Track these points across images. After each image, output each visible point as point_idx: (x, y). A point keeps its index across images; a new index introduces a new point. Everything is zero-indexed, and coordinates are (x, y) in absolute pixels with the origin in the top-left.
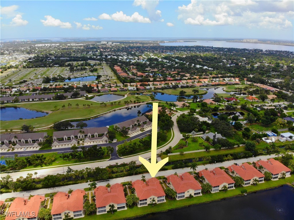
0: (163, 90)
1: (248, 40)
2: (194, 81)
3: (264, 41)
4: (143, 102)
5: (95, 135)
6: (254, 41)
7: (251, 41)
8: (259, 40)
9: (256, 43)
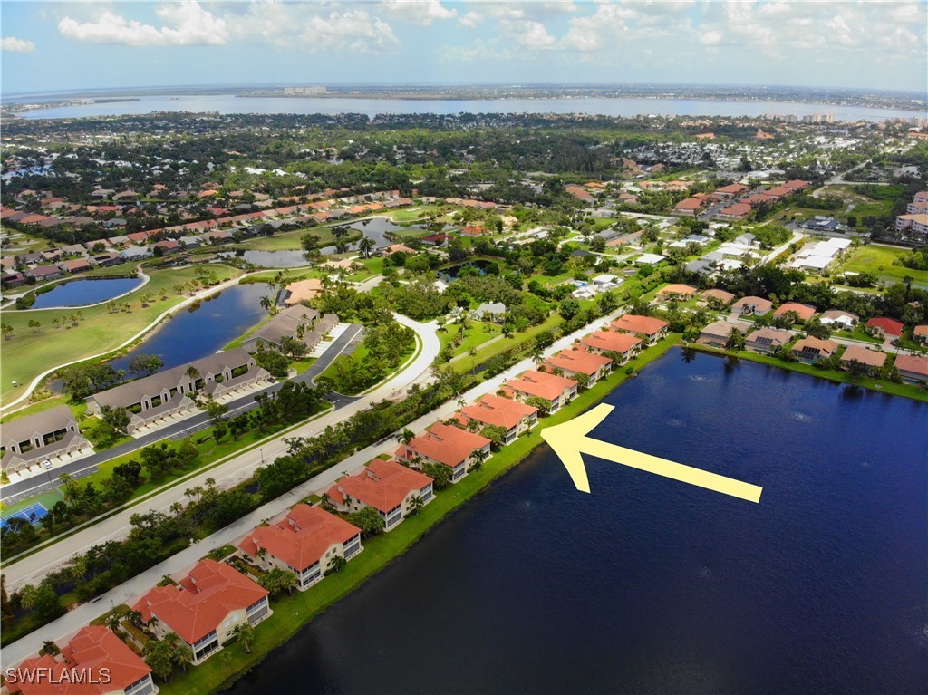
0: (238, 242)
1: (299, 90)
2: (299, 210)
3: (342, 92)
4: (226, 280)
5: (224, 374)
6: (316, 91)
7: (308, 92)
8: (329, 89)
9: (323, 96)
